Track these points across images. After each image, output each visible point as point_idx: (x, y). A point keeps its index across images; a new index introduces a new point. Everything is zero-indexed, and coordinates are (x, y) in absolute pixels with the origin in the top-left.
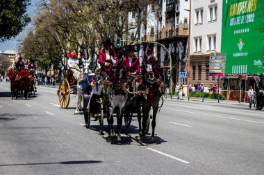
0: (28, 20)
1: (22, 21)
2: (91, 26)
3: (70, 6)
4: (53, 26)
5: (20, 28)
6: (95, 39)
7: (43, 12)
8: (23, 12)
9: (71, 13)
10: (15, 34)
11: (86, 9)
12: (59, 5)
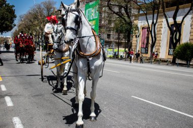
0: (15, 25)
1: (13, 26)
2: (38, 28)
3: (31, 21)
4: (24, 28)
5: (12, 28)
6: (39, 33)
7: (21, 23)
8: (13, 22)
9: (31, 23)
10: (10, 30)
11: (36, 22)
12: (27, 20)
